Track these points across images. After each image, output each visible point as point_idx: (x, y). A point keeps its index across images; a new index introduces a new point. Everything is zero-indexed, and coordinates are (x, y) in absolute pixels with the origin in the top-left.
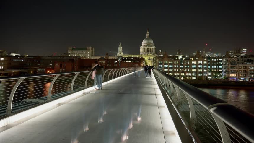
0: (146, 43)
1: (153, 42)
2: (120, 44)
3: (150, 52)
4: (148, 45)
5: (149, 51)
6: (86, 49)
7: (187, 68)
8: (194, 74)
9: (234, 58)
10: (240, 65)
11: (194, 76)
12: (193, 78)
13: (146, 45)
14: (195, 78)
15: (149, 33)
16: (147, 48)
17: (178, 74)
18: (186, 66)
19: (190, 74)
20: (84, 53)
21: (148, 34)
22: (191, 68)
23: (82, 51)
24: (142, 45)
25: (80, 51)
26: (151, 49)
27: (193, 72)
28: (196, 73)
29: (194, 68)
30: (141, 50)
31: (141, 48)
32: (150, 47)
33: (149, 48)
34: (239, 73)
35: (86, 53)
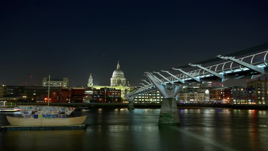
0: (117, 75)
1: (123, 74)
2: (91, 75)
3: (121, 83)
4: (118, 77)
5: (119, 83)
6: (62, 80)
7: (154, 96)
8: (159, 100)
9: (182, 89)
10: (185, 94)
11: (158, 101)
12: (158, 102)
13: (117, 77)
14: (159, 103)
15: (120, 65)
16: (118, 80)
17: (148, 100)
18: (153, 95)
19: (155, 100)
20: (60, 84)
21: (118, 66)
22: (156, 96)
23: (58, 81)
24: (113, 76)
25: (56, 82)
26: (122, 81)
27: (158, 99)
28: (159, 99)
29: (158, 96)
30: (112, 82)
31: (112, 79)
32: (121, 79)
33: (119, 80)
34: (185, 99)
35: (62, 84)
